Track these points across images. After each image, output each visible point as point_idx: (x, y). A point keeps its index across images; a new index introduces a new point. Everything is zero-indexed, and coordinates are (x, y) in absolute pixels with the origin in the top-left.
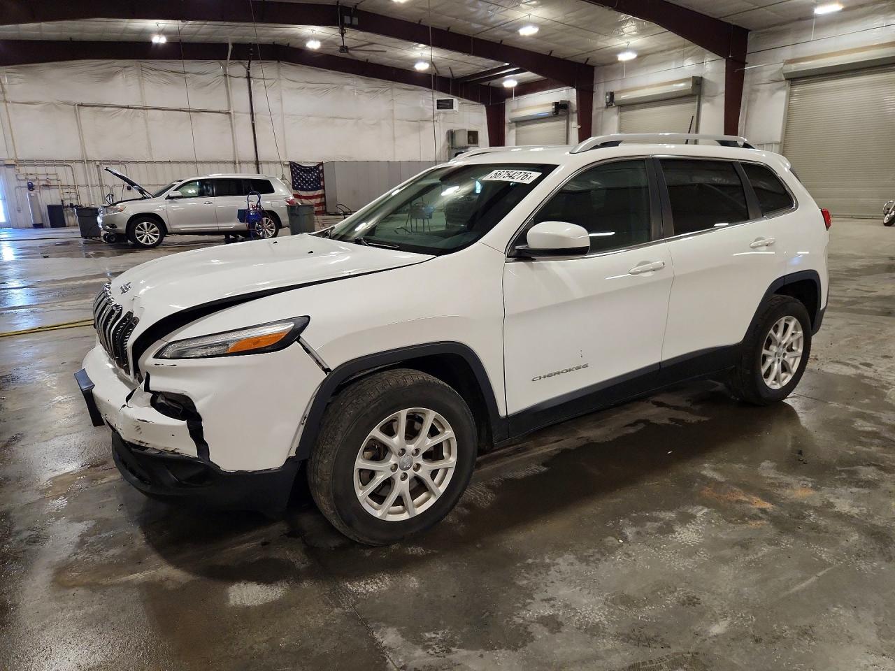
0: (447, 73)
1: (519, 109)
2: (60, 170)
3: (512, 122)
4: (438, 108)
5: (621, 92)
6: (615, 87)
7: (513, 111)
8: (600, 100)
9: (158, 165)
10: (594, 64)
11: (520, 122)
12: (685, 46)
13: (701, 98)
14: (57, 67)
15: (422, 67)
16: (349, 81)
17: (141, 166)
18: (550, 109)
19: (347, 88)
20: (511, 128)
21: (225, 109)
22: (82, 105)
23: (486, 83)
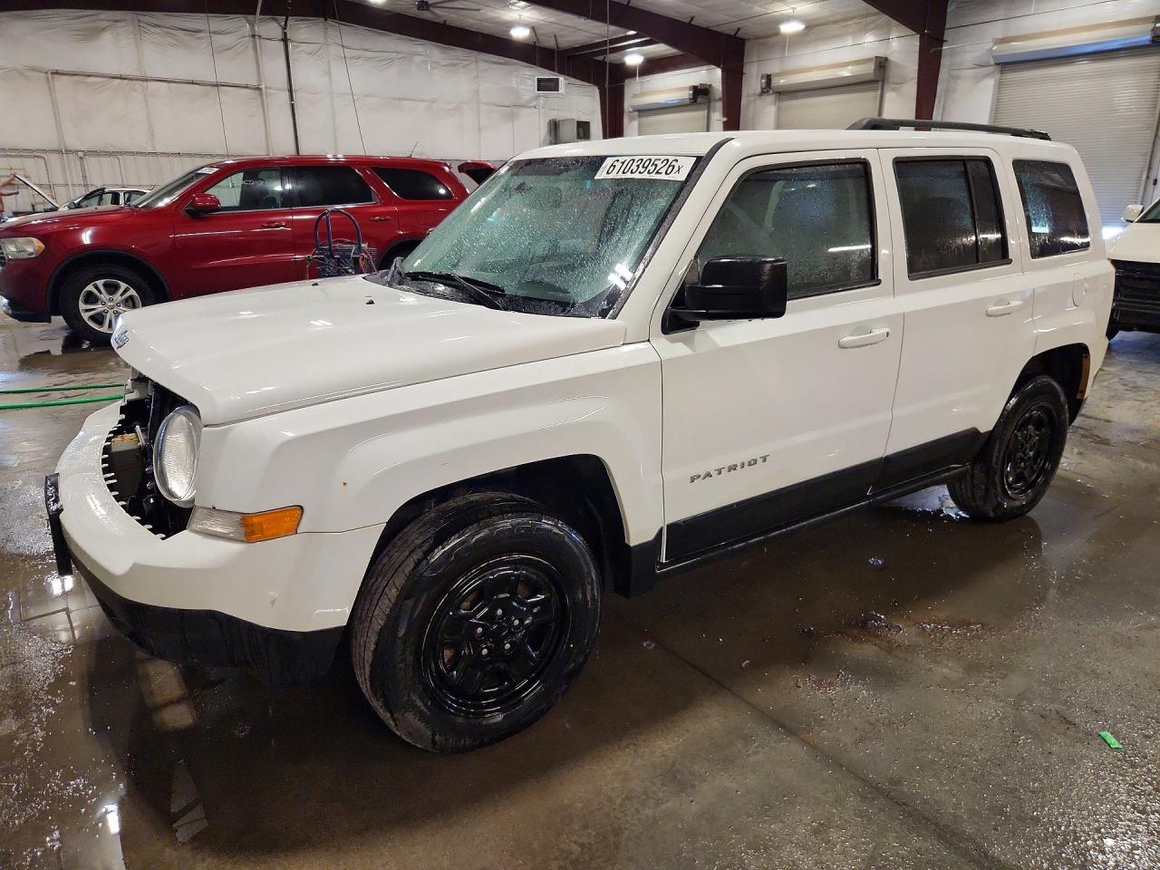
0: (549, 43)
1: (643, 94)
2: (29, 164)
3: (635, 111)
4: (538, 90)
5: (781, 74)
6: (772, 67)
7: (635, 96)
8: (752, 84)
9: (163, 160)
10: (746, 37)
11: (644, 111)
12: (867, 16)
13: (886, 86)
14: (19, 17)
15: (520, 34)
16: (420, 49)
17: (140, 158)
18: (687, 94)
19: (417, 59)
20: (631, 119)
21: (254, 82)
22: (57, 73)
23: (600, 58)
